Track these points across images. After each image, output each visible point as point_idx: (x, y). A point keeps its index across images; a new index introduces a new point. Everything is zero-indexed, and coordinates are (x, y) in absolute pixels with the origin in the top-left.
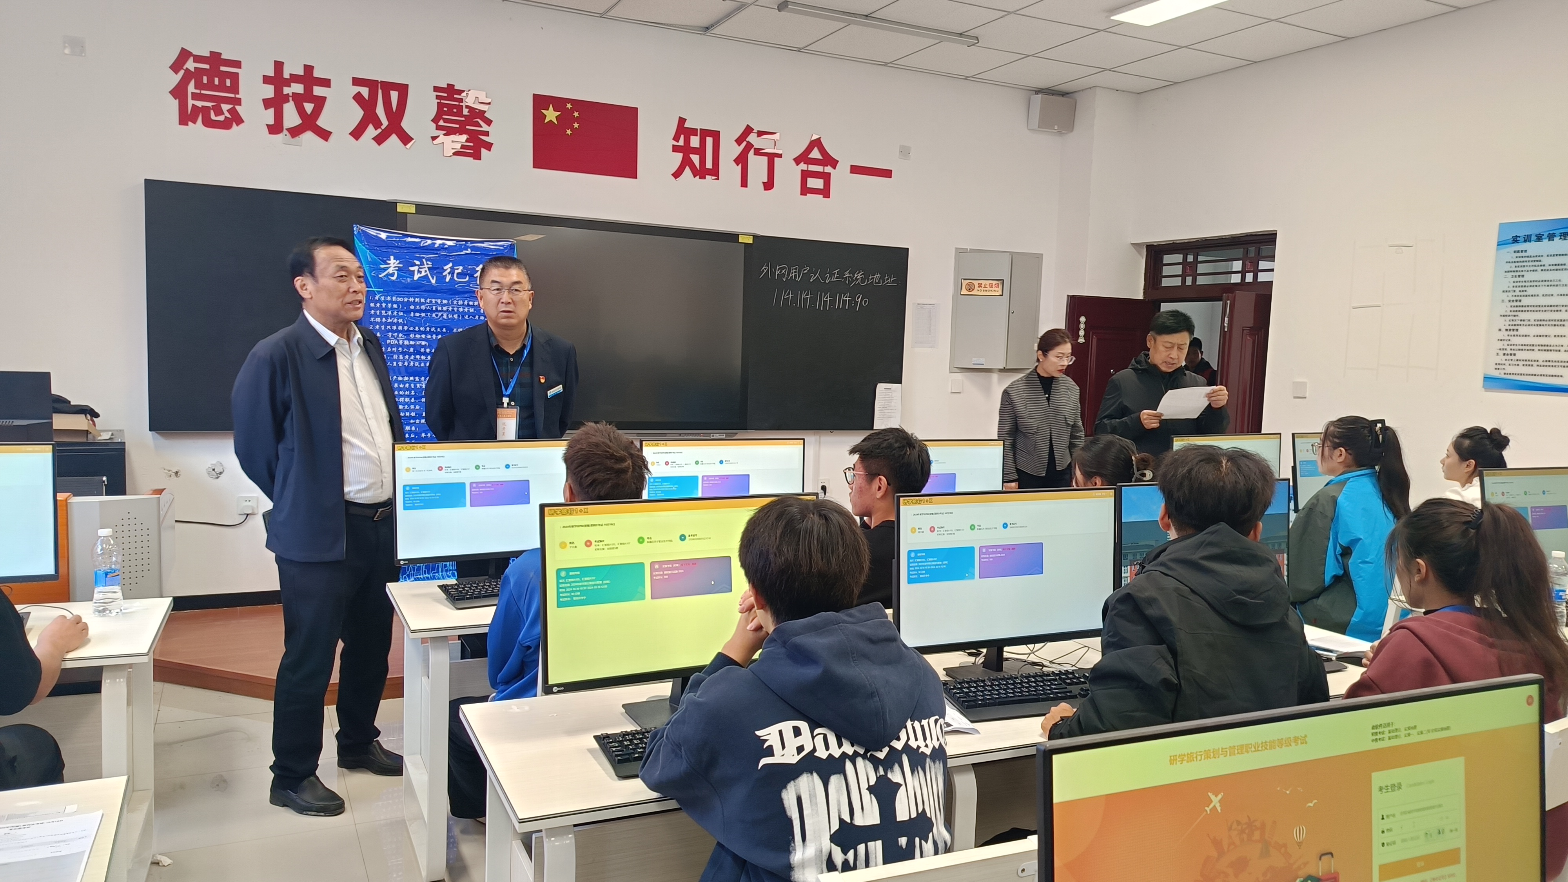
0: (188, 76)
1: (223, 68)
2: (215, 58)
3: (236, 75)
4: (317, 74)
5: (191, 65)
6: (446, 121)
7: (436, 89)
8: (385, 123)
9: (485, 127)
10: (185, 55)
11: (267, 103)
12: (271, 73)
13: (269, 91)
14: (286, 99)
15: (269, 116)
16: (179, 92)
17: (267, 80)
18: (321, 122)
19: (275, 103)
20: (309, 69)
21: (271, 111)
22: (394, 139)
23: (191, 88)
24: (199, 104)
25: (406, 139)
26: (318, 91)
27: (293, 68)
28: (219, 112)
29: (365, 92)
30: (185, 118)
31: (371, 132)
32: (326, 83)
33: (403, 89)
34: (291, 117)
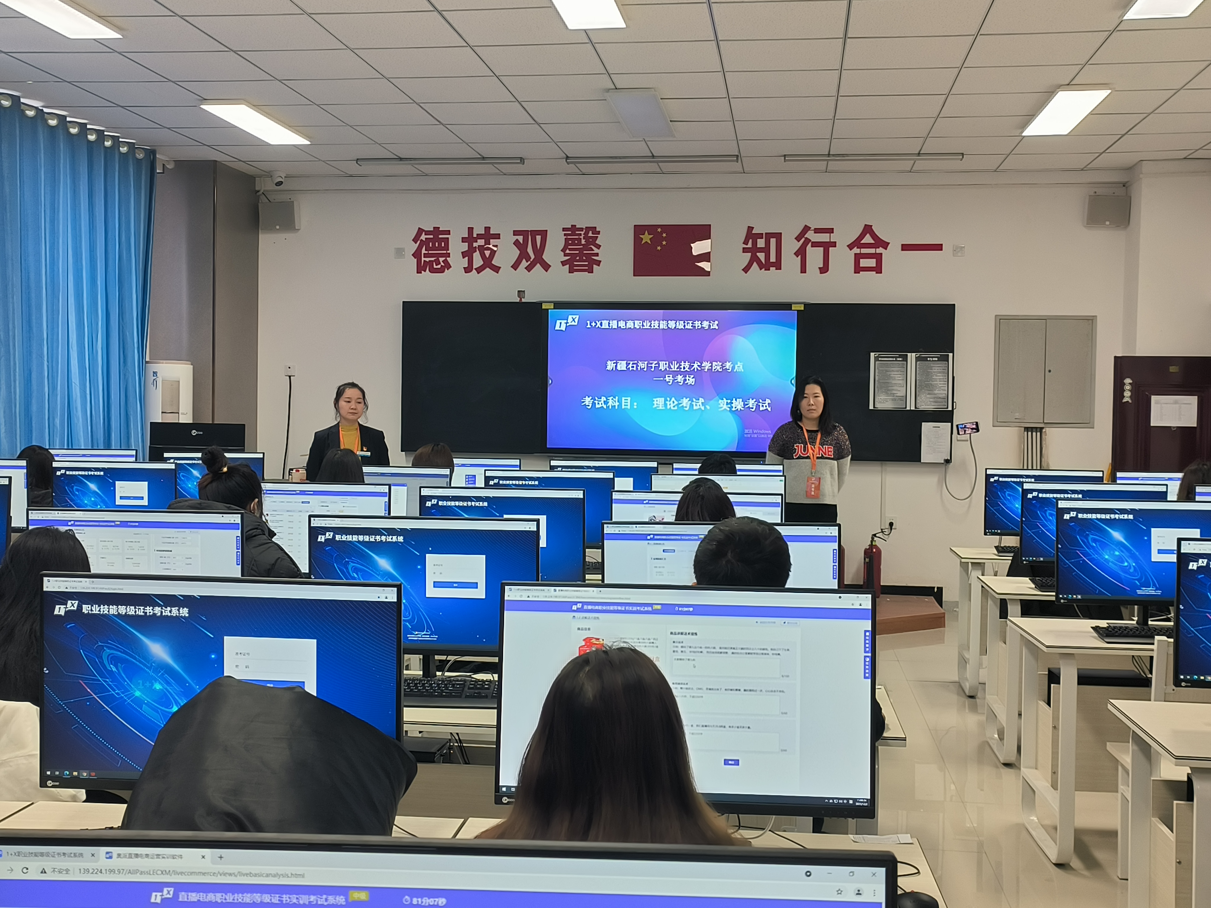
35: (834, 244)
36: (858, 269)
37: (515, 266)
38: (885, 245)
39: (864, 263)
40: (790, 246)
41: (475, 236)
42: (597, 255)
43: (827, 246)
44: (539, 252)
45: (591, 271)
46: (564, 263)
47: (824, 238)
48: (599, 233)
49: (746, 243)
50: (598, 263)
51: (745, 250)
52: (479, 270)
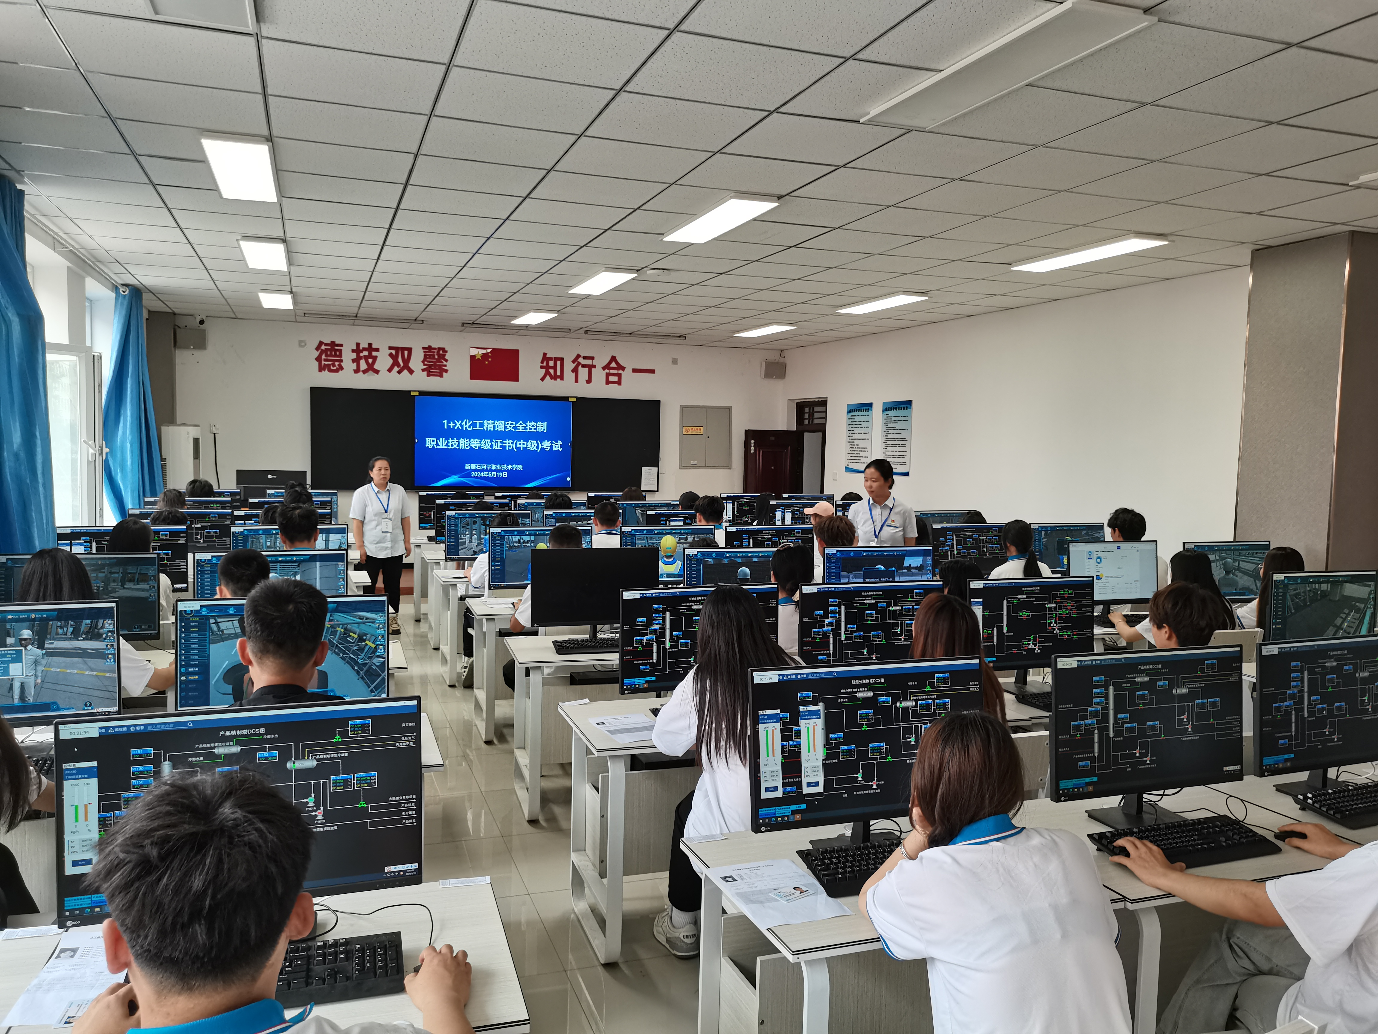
0: (322, 352)
1: (336, 348)
2: (333, 344)
3: (341, 350)
4: (374, 346)
5: (323, 347)
6: (428, 362)
7: (424, 348)
8: (402, 364)
9: (445, 363)
10: (321, 343)
11: (353, 361)
12: (355, 348)
13: (354, 356)
14: (361, 358)
15: (354, 366)
16: (318, 359)
17: (353, 351)
18: (376, 367)
19: (356, 361)
20: (370, 345)
21: (355, 364)
22: (406, 372)
23: (323, 357)
24: (327, 363)
25: (411, 372)
26: (374, 354)
27: (364, 345)
28: (334, 366)
29: (393, 352)
30: (321, 369)
31: (396, 369)
32: (377, 350)
33: (410, 350)
34: (363, 365)
35: (594, 366)
36: (608, 382)
37: (390, 370)
38: (623, 369)
39: (611, 379)
40: (569, 366)
41: (361, 348)
42: (445, 366)
43: (591, 367)
44: (407, 361)
45: (441, 376)
46: (423, 370)
47: (588, 362)
48: (446, 352)
49: (542, 362)
50: (446, 371)
51: (542, 367)
52: (364, 372)
